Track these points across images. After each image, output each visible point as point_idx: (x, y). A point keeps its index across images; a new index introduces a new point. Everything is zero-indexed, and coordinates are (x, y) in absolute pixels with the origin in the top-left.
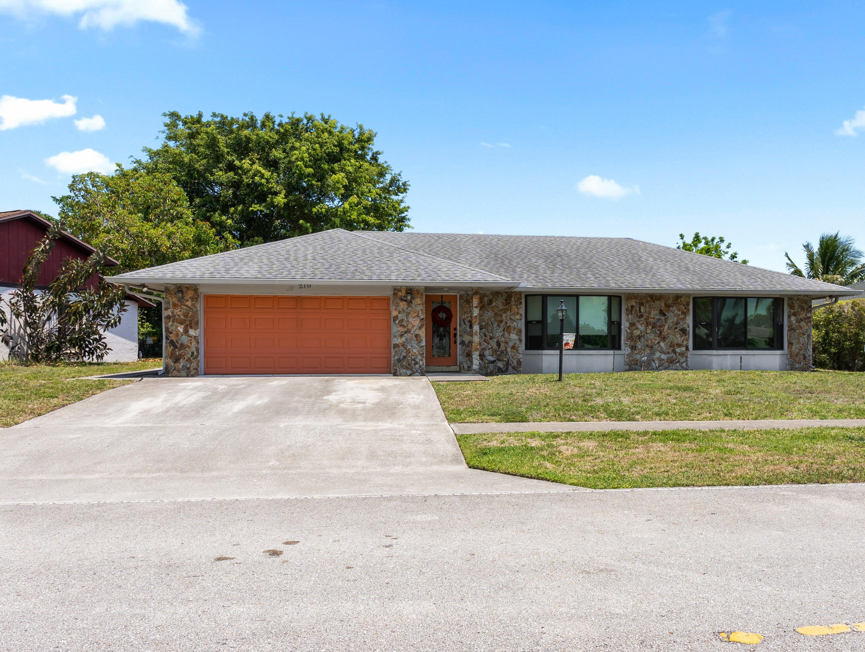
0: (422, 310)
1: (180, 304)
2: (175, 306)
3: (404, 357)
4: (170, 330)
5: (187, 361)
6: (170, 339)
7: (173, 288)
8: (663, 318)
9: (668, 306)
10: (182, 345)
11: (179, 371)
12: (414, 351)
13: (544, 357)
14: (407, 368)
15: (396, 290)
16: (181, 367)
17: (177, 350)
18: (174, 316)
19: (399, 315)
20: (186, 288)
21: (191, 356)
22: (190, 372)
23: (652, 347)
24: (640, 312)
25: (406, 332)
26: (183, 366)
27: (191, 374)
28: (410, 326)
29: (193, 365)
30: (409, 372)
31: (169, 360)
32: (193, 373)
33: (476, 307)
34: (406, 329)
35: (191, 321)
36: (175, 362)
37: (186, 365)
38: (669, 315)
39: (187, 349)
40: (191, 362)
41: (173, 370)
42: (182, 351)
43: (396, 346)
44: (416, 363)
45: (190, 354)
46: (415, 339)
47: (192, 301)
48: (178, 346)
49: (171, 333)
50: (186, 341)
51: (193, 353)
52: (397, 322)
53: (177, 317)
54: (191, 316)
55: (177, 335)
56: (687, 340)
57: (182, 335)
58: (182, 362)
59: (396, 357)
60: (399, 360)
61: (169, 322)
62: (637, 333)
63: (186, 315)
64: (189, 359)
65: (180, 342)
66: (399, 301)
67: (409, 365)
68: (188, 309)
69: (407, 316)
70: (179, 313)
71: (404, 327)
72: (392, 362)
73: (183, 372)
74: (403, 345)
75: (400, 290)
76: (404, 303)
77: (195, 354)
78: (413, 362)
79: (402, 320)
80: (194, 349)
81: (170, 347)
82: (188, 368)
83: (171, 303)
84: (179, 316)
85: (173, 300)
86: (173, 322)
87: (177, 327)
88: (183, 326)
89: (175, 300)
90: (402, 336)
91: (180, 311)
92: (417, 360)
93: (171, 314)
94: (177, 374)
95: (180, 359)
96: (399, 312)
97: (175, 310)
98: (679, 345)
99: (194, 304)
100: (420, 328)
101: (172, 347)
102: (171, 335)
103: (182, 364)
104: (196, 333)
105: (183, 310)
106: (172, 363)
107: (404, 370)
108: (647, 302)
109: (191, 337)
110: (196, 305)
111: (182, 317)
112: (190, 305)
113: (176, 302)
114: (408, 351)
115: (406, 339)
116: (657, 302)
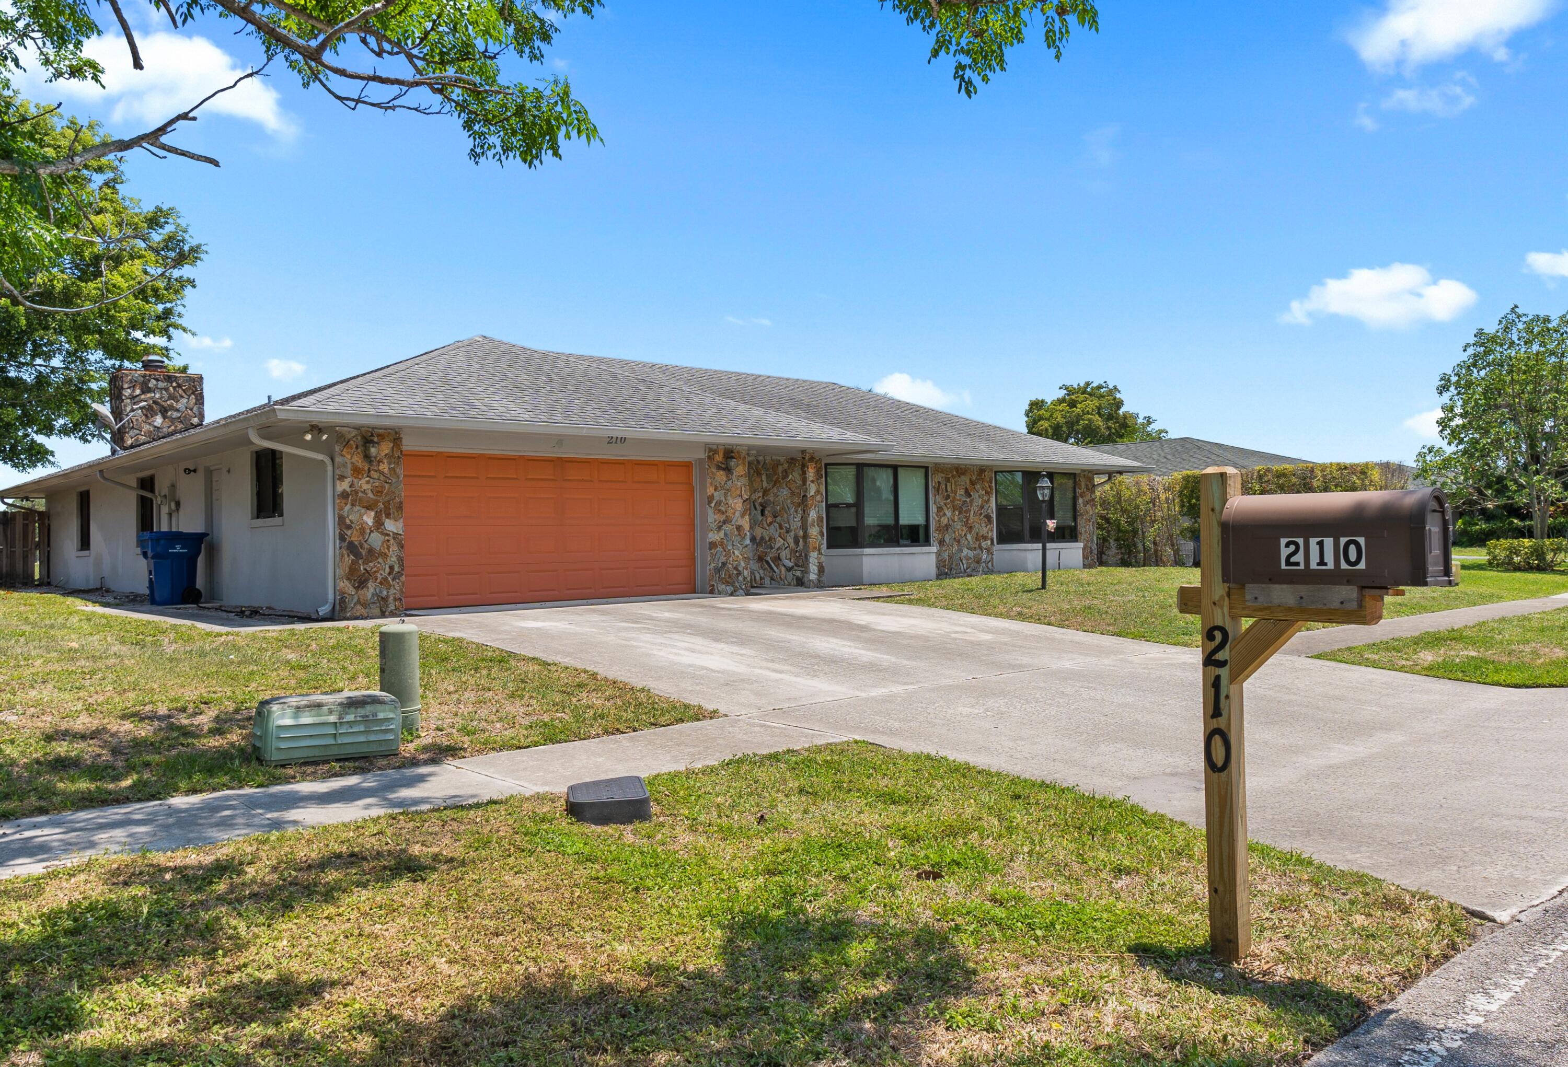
0: (745, 485)
1: (366, 468)
2: (357, 471)
3: (724, 564)
4: (348, 522)
5: (381, 583)
6: (348, 539)
7: (353, 434)
8: (968, 500)
9: (973, 483)
10: (371, 551)
11: (365, 605)
12: (737, 553)
13: (864, 558)
14: (727, 583)
15: (711, 450)
16: (369, 595)
17: (361, 562)
18: (356, 492)
19: (716, 494)
20: (379, 435)
21: (389, 574)
22: (387, 606)
23: (959, 542)
24: (947, 491)
25: (724, 522)
26: (373, 595)
27: (389, 610)
28: (730, 513)
29: (392, 591)
30: (730, 589)
31: (346, 582)
32: (392, 607)
33: (813, 482)
34: (723, 518)
35: (387, 504)
36: (357, 588)
37: (381, 592)
38: (975, 495)
39: (380, 560)
40: (389, 587)
41: (355, 605)
42: (371, 564)
43: (713, 545)
44: (739, 574)
45: (387, 570)
46: (736, 533)
47: (390, 464)
48: (364, 553)
49: (349, 527)
50: (380, 543)
51: (392, 568)
52: (713, 505)
53: (360, 494)
54: (387, 494)
55: (362, 531)
56: (992, 531)
57: (372, 531)
58: (371, 587)
59: (713, 565)
60: (718, 570)
61: (346, 504)
62: (944, 521)
63: (378, 492)
64: (385, 579)
65: (366, 546)
66: (714, 470)
67: (730, 577)
68: (382, 478)
69: (726, 495)
70: (365, 487)
71: (723, 513)
72: (708, 573)
73: (375, 606)
74: (722, 544)
75: (716, 452)
76: (722, 472)
77: (396, 569)
78: (735, 572)
79: (719, 503)
80: (394, 559)
81: (348, 556)
82: (382, 598)
83: (349, 466)
84: (364, 492)
85: (353, 460)
86: (353, 505)
87: (361, 516)
88: (373, 514)
89: (358, 460)
90: (719, 528)
91: (368, 482)
92: (740, 569)
93: (348, 490)
94: (364, 612)
95: (366, 580)
96: (715, 490)
97: (356, 481)
98: (985, 538)
99: (393, 469)
100: (743, 516)
101: (352, 557)
102: (349, 532)
103: (372, 590)
104: (397, 528)
105: (372, 481)
106: (351, 588)
107: (724, 586)
108: (953, 476)
109: (388, 535)
110: (398, 470)
111: (370, 495)
112: (386, 471)
113: (360, 465)
114: (728, 554)
115: (726, 534)
116: (963, 477)
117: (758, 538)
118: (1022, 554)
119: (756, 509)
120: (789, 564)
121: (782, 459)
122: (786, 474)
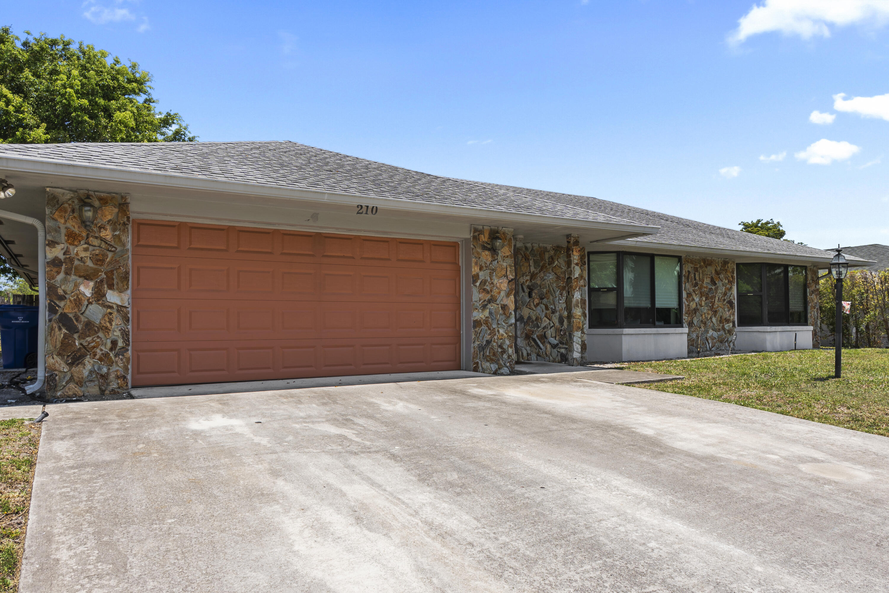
0: (510, 266)
1: (84, 234)
2: (72, 237)
3: (488, 342)
4: (60, 292)
5: (100, 359)
6: (60, 311)
7: (68, 197)
8: (713, 288)
9: (717, 273)
10: (89, 324)
11: (80, 383)
12: (501, 331)
13: (624, 338)
14: (492, 361)
15: (477, 232)
16: (86, 373)
17: (76, 336)
18: (71, 260)
19: (481, 274)
20: (100, 199)
21: (111, 349)
22: (108, 384)
23: (705, 324)
24: (695, 279)
25: (489, 301)
26: (91, 372)
27: (110, 388)
28: (495, 292)
29: (114, 368)
30: (494, 367)
31: (58, 359)
32: (114, 385)
33: (577, 264)
34: (488, 297)
35: (110, 275)
36: (71, 365)
37: (100, 369)
38: (719, 284)
39: (100, 334)
40: (111, 363)
41: (67, 383)
42: (89, 339)
43: (477, 323)
44: (504, 351)
45: (109, 345)
46: (501, 312)
47: (114, 230)
48: (80, 327)
49: (62, 298)
50: (100, 316)
51: (114, 343)
52: (478, 284)
53: (76, 262)
54: (110, 263)
55: (78, 302)
56: (733, 314)
57: (90, 303)
58: (89, 363)
59: (477, 343)
60: (482, 348)
61: (58, 273)
62: (693, 305)
63: (99, 260)
64: (106, 355)
65: (83, 319)
66: (479, 250)
67: (494, 354)
68: (103, 245)
69: (491, 275)
70: (83, 254)
71: (488, 292)
72: (472, 350)
73: (92, 384)
74: (486, 322)
75: (481, 232)
76: (487, 252)
77: (120, 344)
78: (500, 350)
79: (484, 282)
80: (118, 333)
81: (60, 329)
82: (102, 376)
83: (63, 231)
84: (81, 260)
85: (68, 225)
86: (67, 273)
87: (77, 286)
88: (92, 284)
89: (74, 225)
90: (484, 307)
91: (86, 250)
92: (505, 347)
93: (62, 257)
94: (79, 391)
95: (83, 356)
96: (481, 269)
97: (71, 247)
98: (728, 321)
99: (118, 236)
100: (508, 295)
101: (64, 330)
102: (62, 304)
103: (89, 367)
104: (122, 300)
105: (91, 248)
106: (63, 365)
107: (488, 364)
108: (701, 267)
109: (111, 307)
110: (123, 238)
111: (89, 263)
112: (109, 238)
113: (76, 230)
114: (493, 332)
115: (490, 313)
116: (709, 268)
117: (526, 318)
118: (761, 335)
119: (524, 291)
120: (554, 341)
121: (549, 246)
122: (552, 260)
